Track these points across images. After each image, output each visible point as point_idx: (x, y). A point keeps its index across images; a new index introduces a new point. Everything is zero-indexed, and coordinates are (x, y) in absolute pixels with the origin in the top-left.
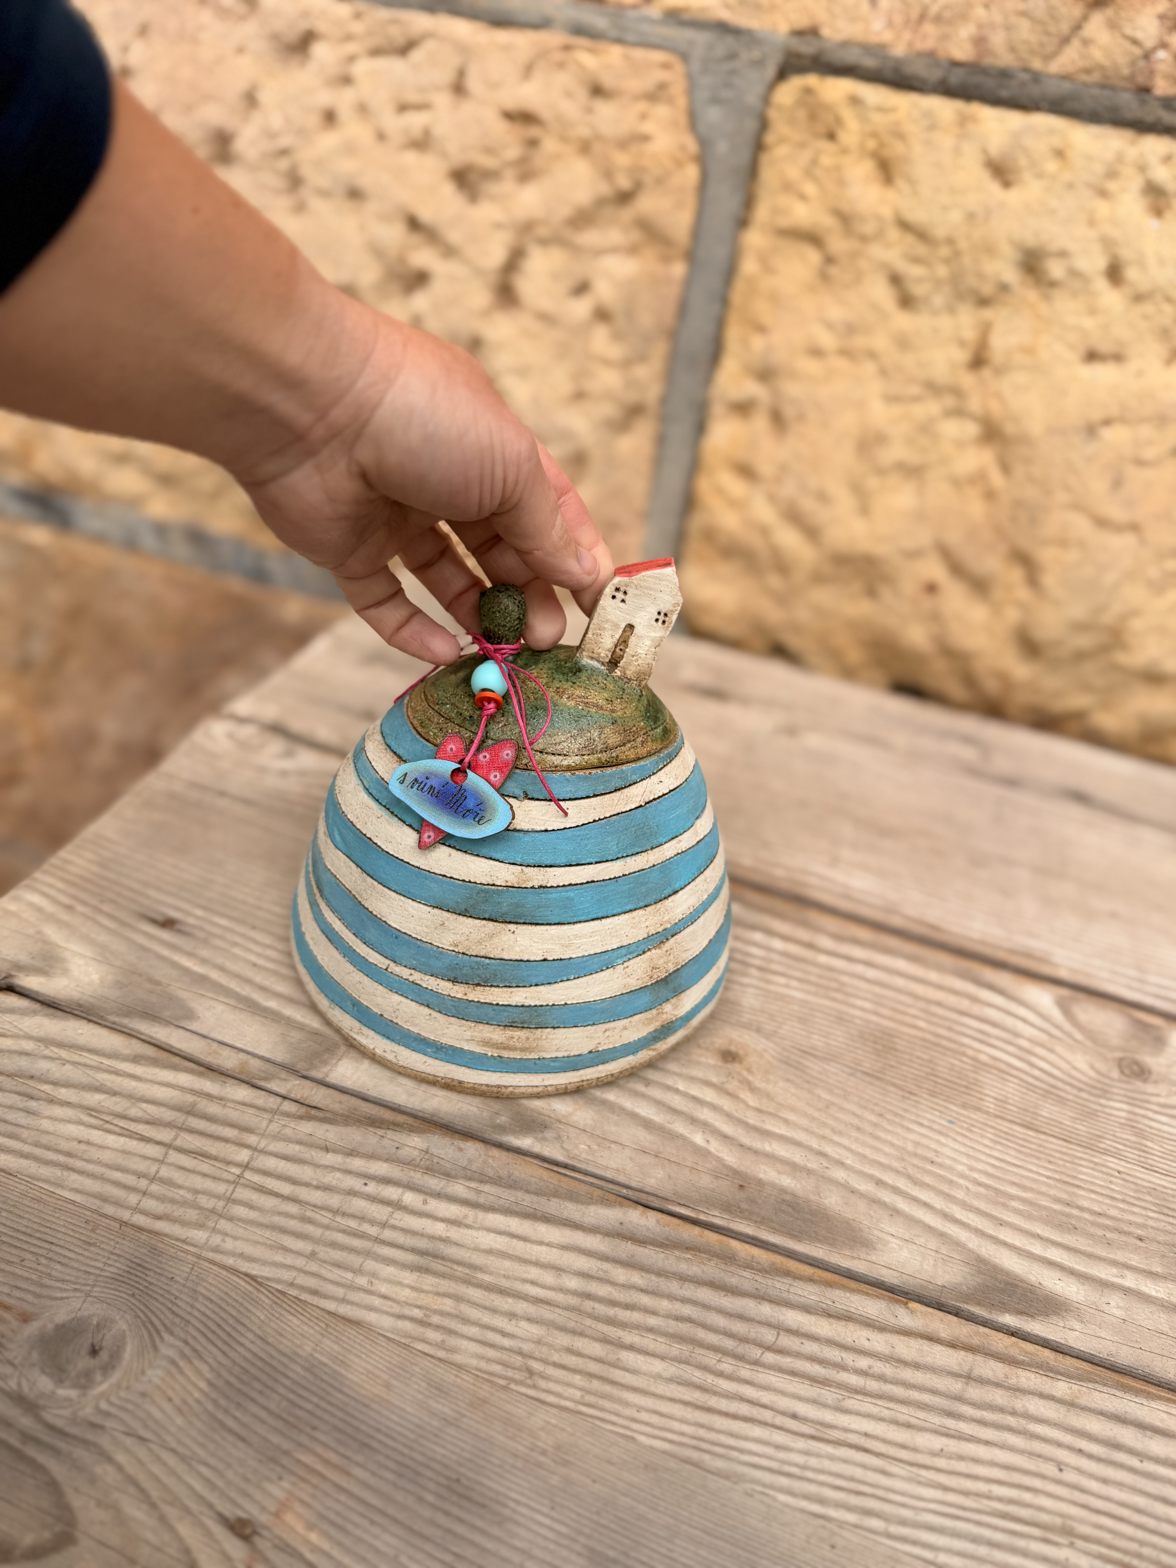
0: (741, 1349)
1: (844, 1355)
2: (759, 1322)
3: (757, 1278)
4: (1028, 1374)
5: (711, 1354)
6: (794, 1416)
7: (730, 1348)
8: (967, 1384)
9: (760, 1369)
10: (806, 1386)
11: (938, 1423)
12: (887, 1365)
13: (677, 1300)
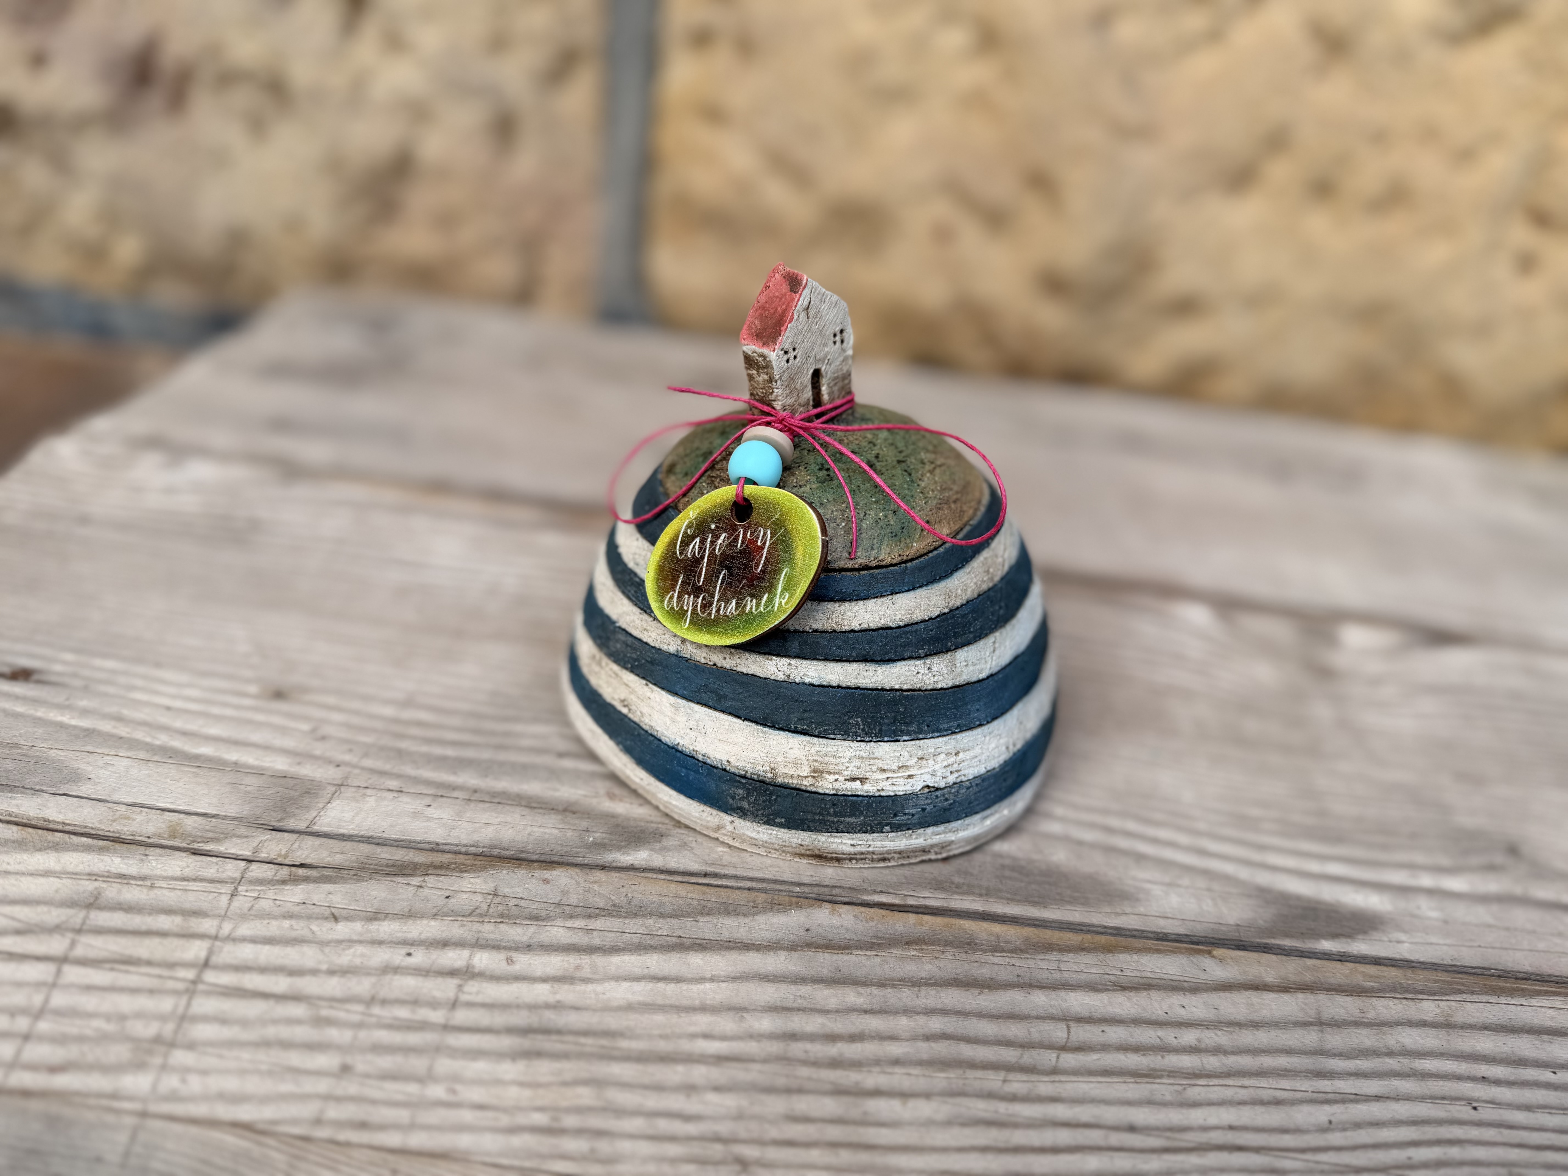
0: (1029, 1057)
1: (1161, 1033)
2: (1038, 1018)
3: (1013, 961)
4: (1383, 1002)
5: (991, 1075)
6: (1132, 1129)
7: (1013, 1060)
8: (1322, 1031)
9: (1063, 1078)
10: (1131, 1085)
11: (1310, 1089)
12: (1219, 1033)
13: (918, 1013)
